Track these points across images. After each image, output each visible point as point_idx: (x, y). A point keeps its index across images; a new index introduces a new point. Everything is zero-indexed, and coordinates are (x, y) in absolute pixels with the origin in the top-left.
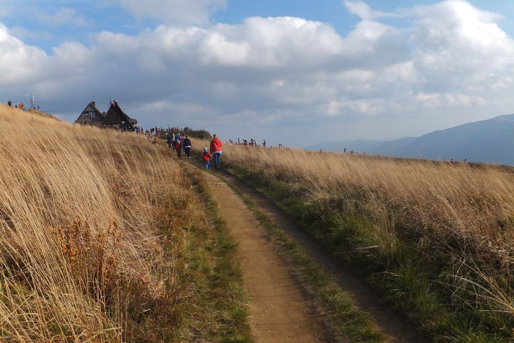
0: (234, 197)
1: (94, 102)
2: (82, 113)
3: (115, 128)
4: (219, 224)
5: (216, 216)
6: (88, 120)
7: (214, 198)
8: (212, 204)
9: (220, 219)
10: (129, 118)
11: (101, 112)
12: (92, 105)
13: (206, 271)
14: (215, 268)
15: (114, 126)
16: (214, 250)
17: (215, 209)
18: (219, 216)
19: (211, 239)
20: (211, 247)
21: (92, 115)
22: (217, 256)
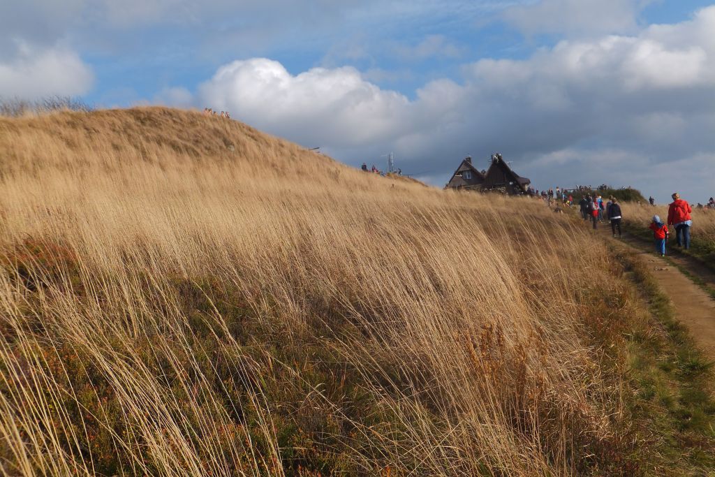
0: (693, 289)
1: (470, 158)
2: (455, 174)
3: (500, 191)
4: (676, 330)
5: (670, 318)
6: (463, 183)
7: (662, 290)
8: (660, 300)
9: (677, 323)
10: (518, 177)
11: (480, 170)
12: (467, 162)
13: (667, 402)
14: (681, 399)
15: (499, 189)
16: (674, 371)
17: (665, 307)
18: (674, 319)
19: (667, 353)
20: (668, 367)
21: (468, 176)
22: (679, 380)
